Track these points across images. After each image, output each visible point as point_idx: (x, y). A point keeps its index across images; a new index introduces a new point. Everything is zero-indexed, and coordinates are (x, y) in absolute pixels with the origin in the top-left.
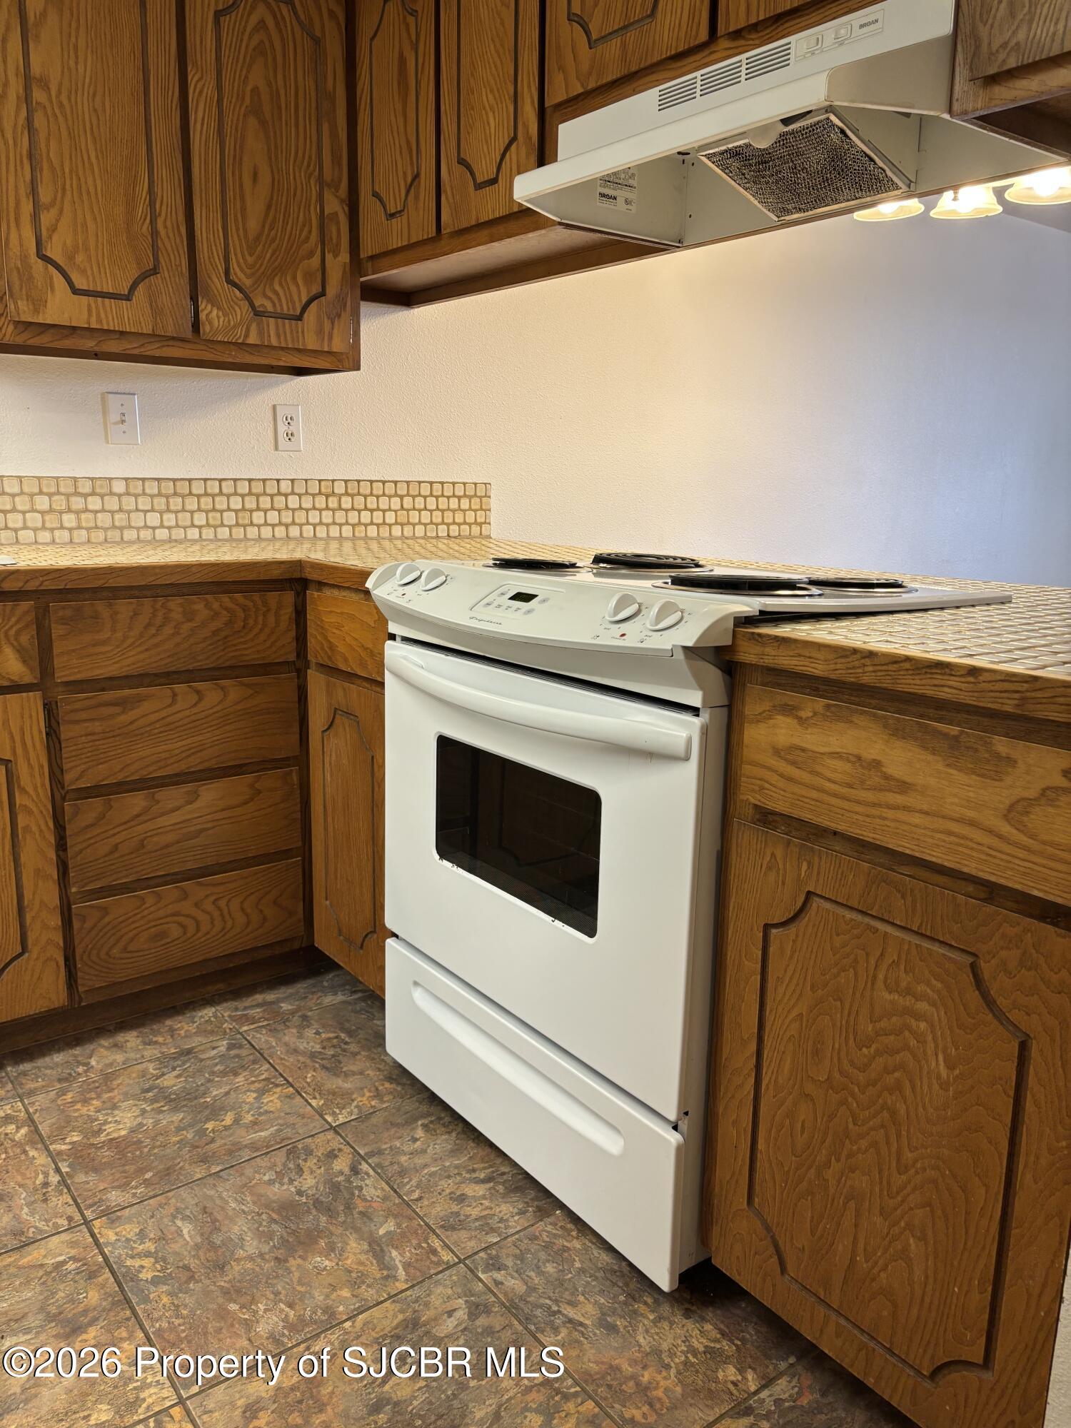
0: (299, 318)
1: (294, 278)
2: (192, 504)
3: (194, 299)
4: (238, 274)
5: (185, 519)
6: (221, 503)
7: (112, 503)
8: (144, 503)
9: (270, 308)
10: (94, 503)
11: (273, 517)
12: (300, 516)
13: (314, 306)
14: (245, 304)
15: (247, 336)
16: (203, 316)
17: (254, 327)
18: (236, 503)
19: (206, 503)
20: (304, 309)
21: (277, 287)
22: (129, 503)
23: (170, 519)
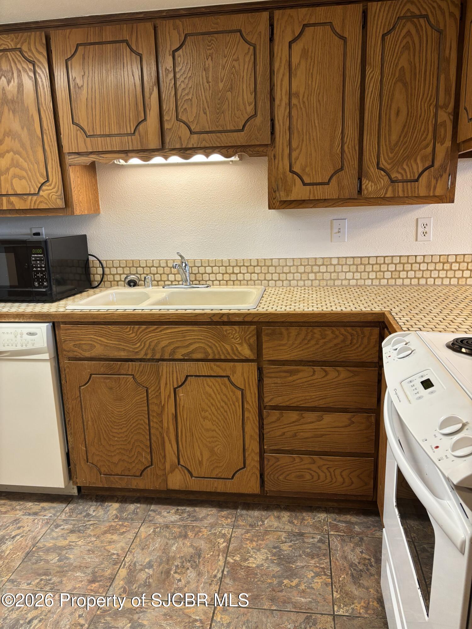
0: (417, 180)
1: (416, 160)
2: (369, 268)
3: (360, 179)
4: (384, 163)
5: (365, 275)
6: (384, 268)
7: (331, 269)
8: (346, 268)
9: (400, 177)
10: (323, 269)
11: (411, 274)
12: (427, 274)
13: (426, 173)
14: (386, 178)
15: (386, 193)
16: (363, 187)
17: (390, 188)
18: (392, 268)
19: (376, 268)
20: (420, 175)
21: (405, 166)
22: (338, 268)
23: (357, 276)
